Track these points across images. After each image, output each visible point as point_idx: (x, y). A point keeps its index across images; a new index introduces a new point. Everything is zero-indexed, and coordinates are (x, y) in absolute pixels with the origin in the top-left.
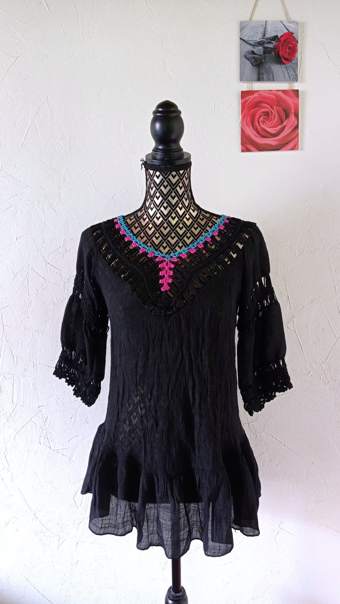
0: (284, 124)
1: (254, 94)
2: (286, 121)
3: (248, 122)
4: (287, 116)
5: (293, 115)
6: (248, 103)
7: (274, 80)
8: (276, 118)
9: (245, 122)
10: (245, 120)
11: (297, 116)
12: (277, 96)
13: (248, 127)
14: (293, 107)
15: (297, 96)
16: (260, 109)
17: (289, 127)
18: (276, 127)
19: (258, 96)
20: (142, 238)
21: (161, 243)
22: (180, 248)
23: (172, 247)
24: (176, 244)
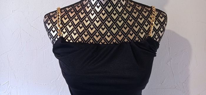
20: (87, 21)
21: (100, 26)
22: (114, 29)
23: (109, 29)
24: (112, 26)
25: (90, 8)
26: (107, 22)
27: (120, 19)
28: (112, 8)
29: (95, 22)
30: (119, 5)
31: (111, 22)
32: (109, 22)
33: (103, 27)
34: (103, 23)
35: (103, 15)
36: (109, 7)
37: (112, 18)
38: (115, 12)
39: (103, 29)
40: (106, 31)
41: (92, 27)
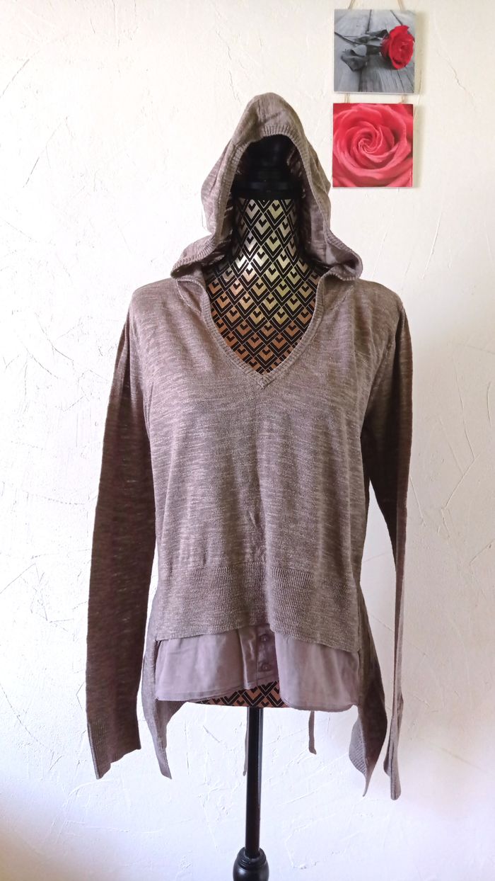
0: (393, 150)
1: (350, 109)
2: (396, 147)
3: (342, 146)
4: (397, 140)
5: (406, 138)
6: (342, 120)
7: (381, 91)
8: (381, 142)
9: (338, 146)
10: (338, 143)
11: (410, 140)
12: (384, 113)
13: (342, 153)
14: (406, 127)
15: (411, 113)
16: (358, 129)
17: (398, 155)
18: (381, 154)
19: (356, 111)
20: (223, 300)
21: (252, 308)
22: (281, 316)
23: (269, 314)
24: (275, 309)
25: (233, 274)
26: (265, 302)
27: (294, 297)
28: (277, 273)
29: (242, 301)
30: (293, 271)
31: (275, 302)
32: (270, 301)
33: (257, 310)
34: (258, 304)
35: (259, 287)
36: (272, 272)
37: (277, 295)
38: (283, 283)
39: (257, 315)
40: (264, 319)
41: (234, 309)
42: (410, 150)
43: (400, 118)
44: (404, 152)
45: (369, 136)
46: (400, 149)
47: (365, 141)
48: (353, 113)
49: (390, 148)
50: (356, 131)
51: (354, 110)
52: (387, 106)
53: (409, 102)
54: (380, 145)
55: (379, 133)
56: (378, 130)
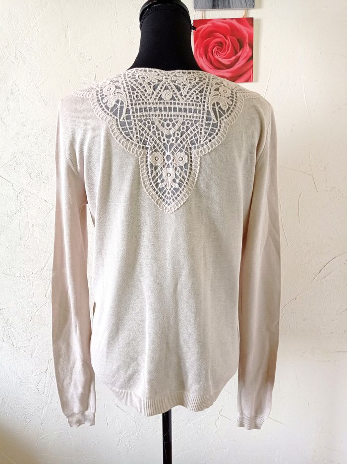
0: (238, 55)
1: (206, 23)
2: (241, 52)
3: (201, 53)
4: (241, 47)
5: (248, 45)
6: (201, 32)
7: (229, 7)
8: (230, 49)
9: (198, 53)
10: (198, 50)
11: (251, 47)
12: (231, 25)
13: (201, 58)
14: (248, 37)
15: (252, 25)
16: (213, 39)
17: (243, 57)
18: (231, 57)
19: (211, 25)
42: (251, 54)
43: (244, 29)
44: (247, 56)
45: (220, 44)
46: (243, 54)
47: (218, 49)
48: (208, 27)
49: (237, 53)
50: (212, 41)
51: (209, 24)
52: (234, 20)
53: (250, 16)
54: (229, 51)
55: (228, 42)
56: (228, 40)
